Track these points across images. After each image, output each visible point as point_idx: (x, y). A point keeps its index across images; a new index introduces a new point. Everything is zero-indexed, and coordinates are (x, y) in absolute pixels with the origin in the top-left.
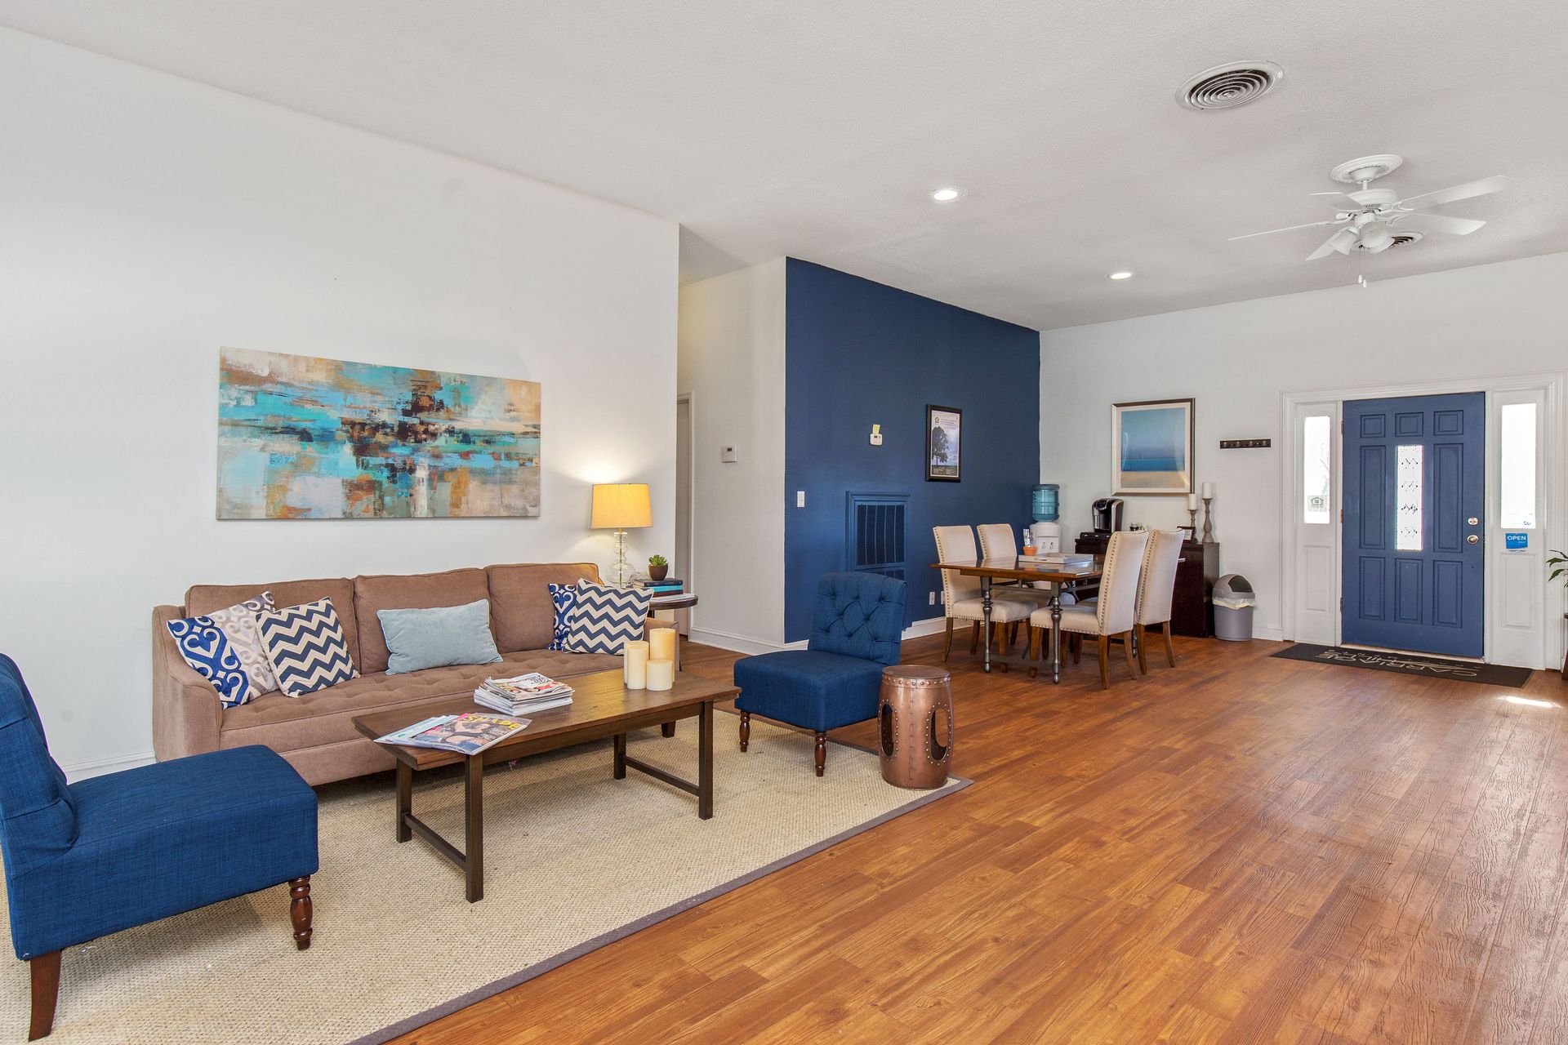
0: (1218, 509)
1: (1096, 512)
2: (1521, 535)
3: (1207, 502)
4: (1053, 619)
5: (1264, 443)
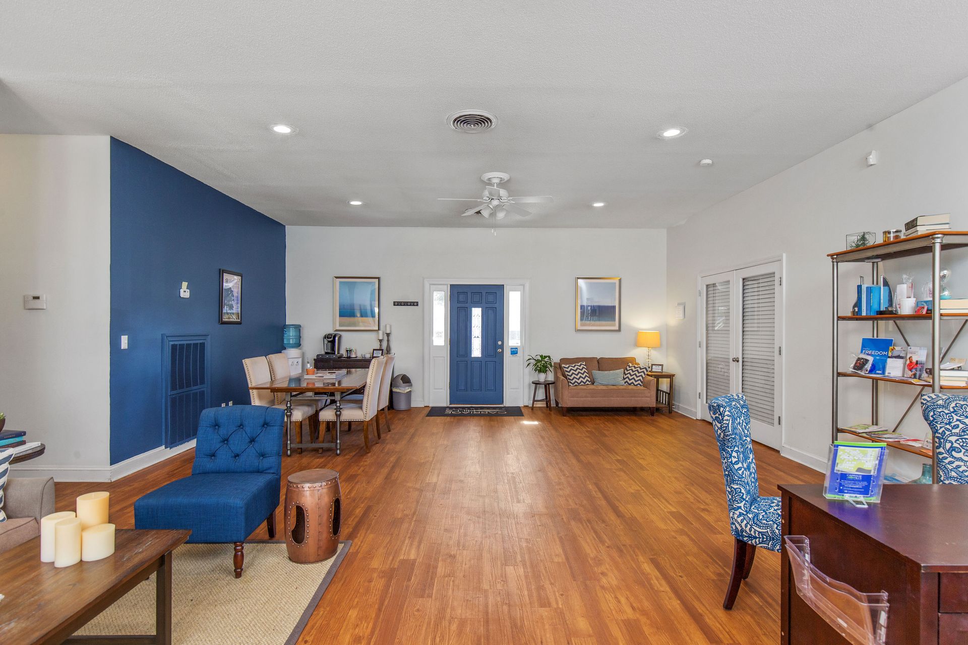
0: (392, 338)
1: (326, 342)
2: (516, 348)
3: (388, 335)
4: (336, 415)
5: (415, 304)
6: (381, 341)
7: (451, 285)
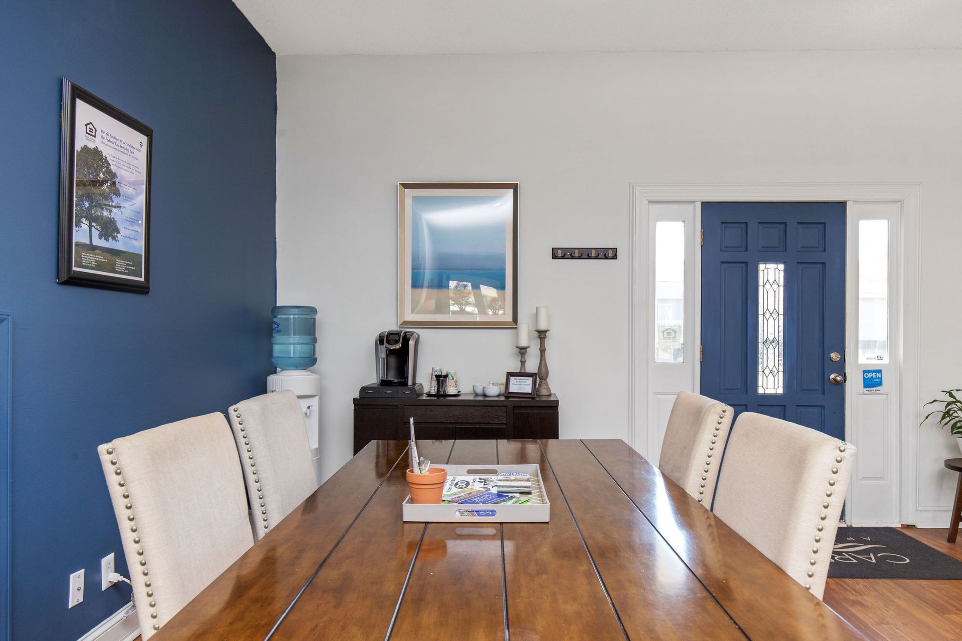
1: (383, 349)
3: (542, 335)
5: (610, 254)
6: (522, 351)
7: (704, 204)
